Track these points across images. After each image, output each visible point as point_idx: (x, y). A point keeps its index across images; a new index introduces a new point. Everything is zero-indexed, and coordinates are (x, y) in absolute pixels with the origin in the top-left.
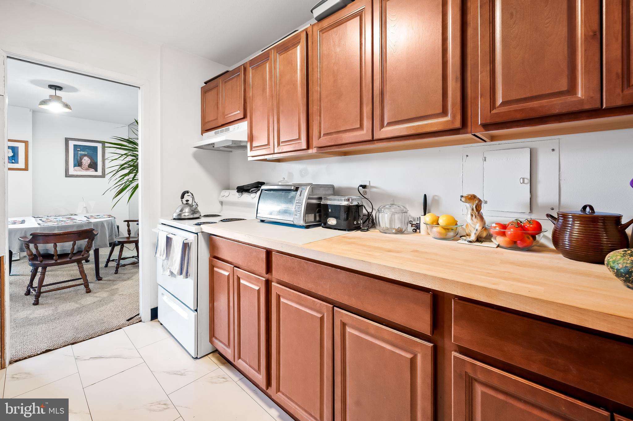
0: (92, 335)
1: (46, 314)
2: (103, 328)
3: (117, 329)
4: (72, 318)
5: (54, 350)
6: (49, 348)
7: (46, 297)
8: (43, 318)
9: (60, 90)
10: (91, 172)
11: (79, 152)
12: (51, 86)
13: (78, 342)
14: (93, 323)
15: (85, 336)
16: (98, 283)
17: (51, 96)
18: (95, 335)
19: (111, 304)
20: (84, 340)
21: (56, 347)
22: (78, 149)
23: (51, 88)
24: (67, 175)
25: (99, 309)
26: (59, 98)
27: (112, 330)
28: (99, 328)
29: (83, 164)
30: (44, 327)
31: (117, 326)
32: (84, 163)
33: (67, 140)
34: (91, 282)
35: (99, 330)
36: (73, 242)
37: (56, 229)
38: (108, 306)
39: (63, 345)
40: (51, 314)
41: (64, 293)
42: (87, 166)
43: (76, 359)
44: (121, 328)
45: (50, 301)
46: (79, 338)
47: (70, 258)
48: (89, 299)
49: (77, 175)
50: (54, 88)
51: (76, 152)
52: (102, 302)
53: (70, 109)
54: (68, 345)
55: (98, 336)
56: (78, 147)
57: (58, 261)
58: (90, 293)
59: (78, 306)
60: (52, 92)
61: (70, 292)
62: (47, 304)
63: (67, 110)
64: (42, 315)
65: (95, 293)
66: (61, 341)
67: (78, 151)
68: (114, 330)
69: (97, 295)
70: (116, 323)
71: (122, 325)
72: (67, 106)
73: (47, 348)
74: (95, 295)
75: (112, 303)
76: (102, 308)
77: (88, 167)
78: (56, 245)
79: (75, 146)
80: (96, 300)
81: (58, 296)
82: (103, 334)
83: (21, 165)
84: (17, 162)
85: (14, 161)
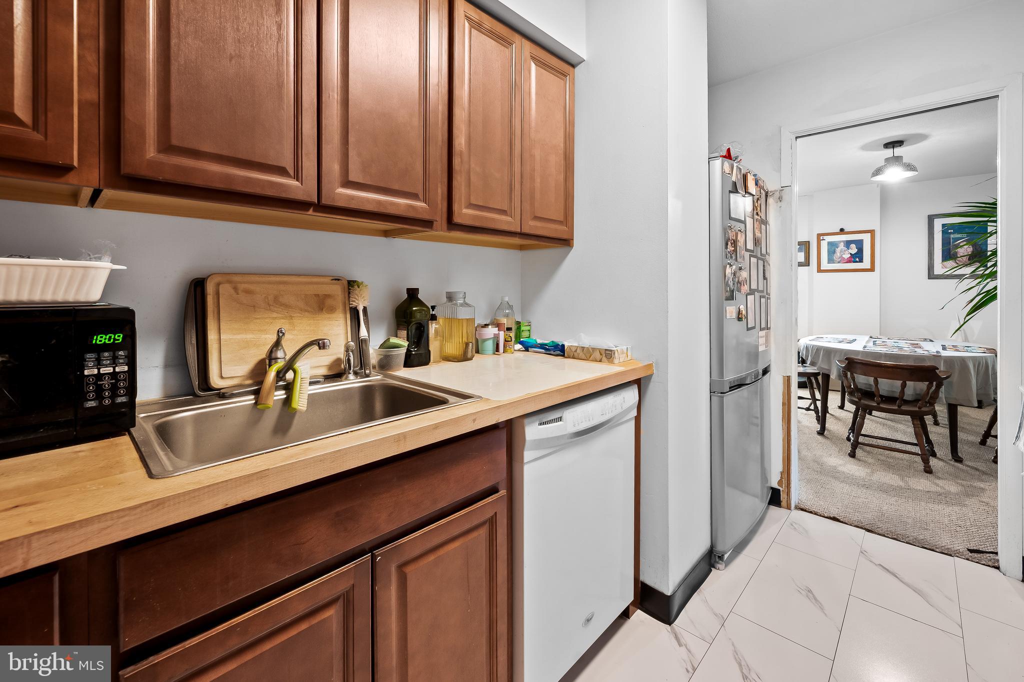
0: (899, 536)
1: (857, 474)
2: (921, 536)
3: (944, 552)
4: (885, 496)
5: (842, 522)
6: (838, 517)
7: (869, 452)
8: (851, 477)
9: (900, 146)
11: (952, 236)
12: (888, 145)
13: (876, 533)
14: (910, 521)
15: (887, 531)
16: (953, 465)
17: (887, 160)
18: (903, 539)
19: (956, 508)
20: (884, 536)
21: (847, 522)
22: (950, 231)
23: (887, 148)
24: (931, 276)
25: (931, 505)
26: (897, 159)
27: (934, 548)
28: (914, 533)
30: (847, 488)
31: (946, 547)
33: (931, 219)
34: (942, 460)
35: (913, 534)
36: (902, 382)
37: (883, 358)
38: (948, 510)
39: (856, 524)
40: (862, 478)
41: (892, 458)
43: (862, 552)
44: (950, 555)
45: (870, 460)
46: (879, 528)
47: (899, 407)
48: (923, 483)
49: (948, 275)
50: (891, 146)
51: (947, 236)
52: (942, 497)
53: (914, 170)
54: (861, 528)
55: (907, 543)
57: (882, 406)
58: (931, 475)
59: (901, 484)
60: (889, 153)
61: (902, 460)
62: (865, 462)
63: (910, 174)
64: (851, 473)
65: (939, 478)
66: (855, 517)
67: (951, 233)
68: (937, 550)
69: (940, 482)
70: (945, 541)
71: (956, 552)
72: (910, 167)
73: (836, 516)
74: (937, 481)
75: (959, 508)
76: (936, 507)
78: (877, 381)
79: (945, 226)
80: (934, 488)
81: (883, 458)
82: (917, 545)
83: (866, 264)
84: (861, 261)
85: (857, 259)
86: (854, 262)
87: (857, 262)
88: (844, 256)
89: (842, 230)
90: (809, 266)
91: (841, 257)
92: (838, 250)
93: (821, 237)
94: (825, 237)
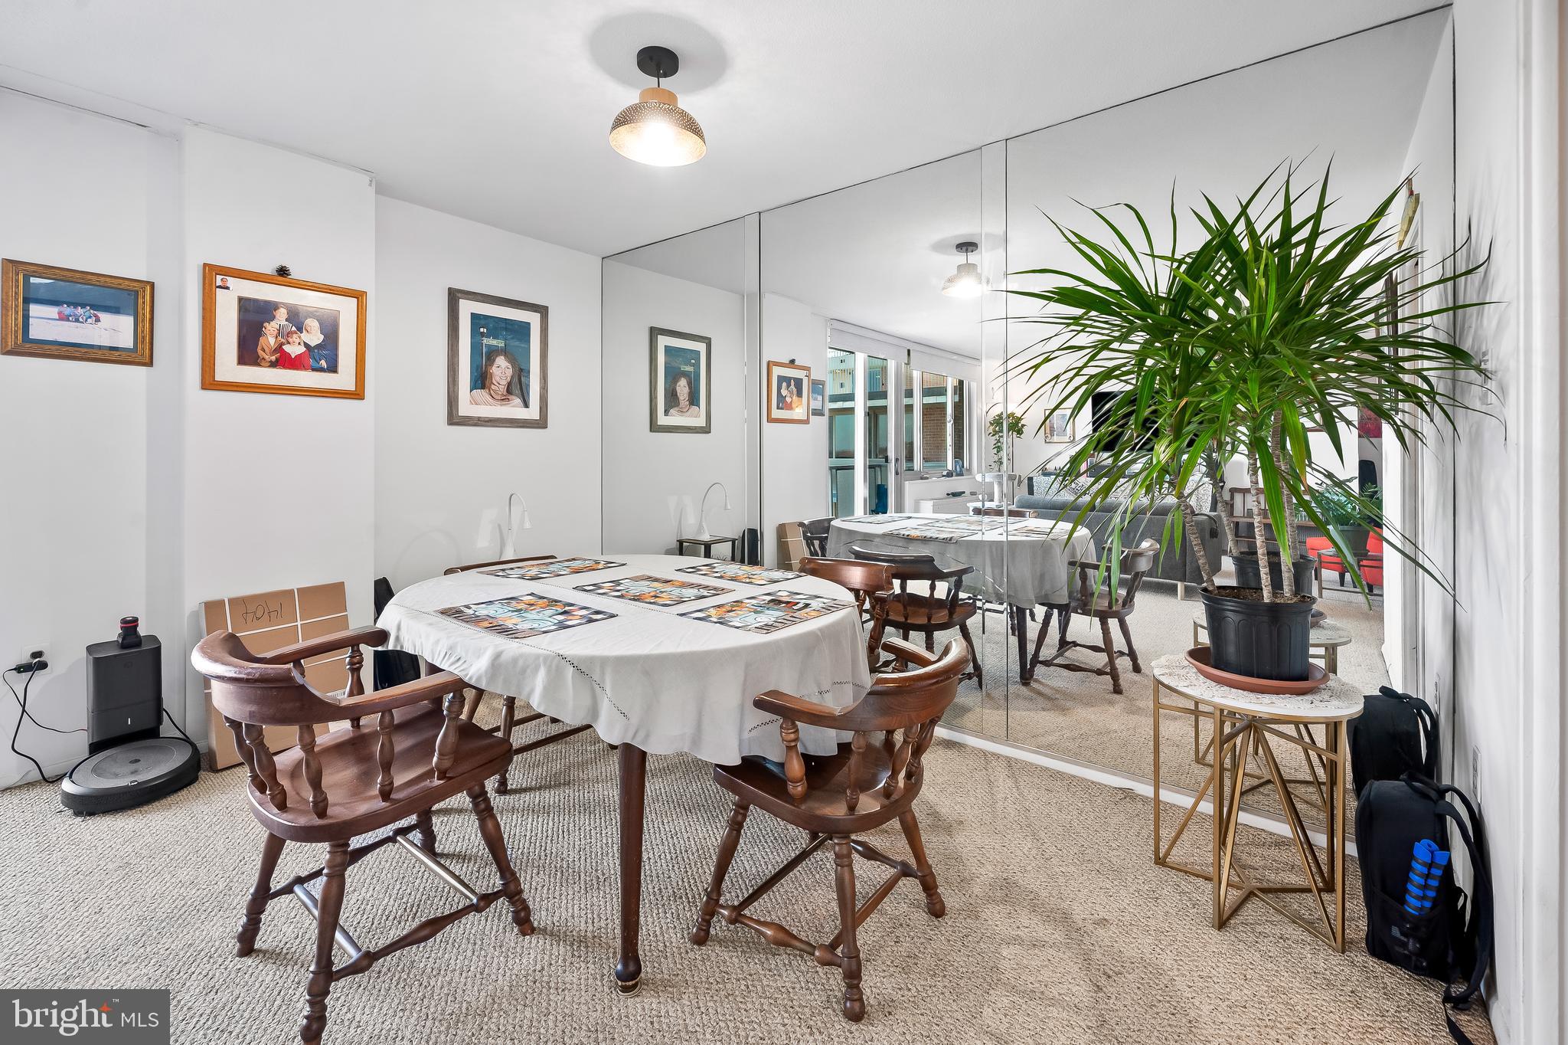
10: (514, 410)
11: (485, 341)
22: (482, 330)
24: (454, 419)
29: (494, 382)
32: (498, 379)
33: (454, 297)
42: (502, 389)
49: (479, 419)
51: (478, 338)
56: (483, 322)
67: (482, 334)
77: (505, 393)
79: (475, 318)
83: (344, 379)
84: (333, 368)
85: (323, 363)
86: (314, 370)
87: (321, 370)
88: (286, 348)
89: (283, 272)
90: (150, 364)
91: (279, 349)
92: (271, 328)
93: (219, 278)
94: (231, 281)
